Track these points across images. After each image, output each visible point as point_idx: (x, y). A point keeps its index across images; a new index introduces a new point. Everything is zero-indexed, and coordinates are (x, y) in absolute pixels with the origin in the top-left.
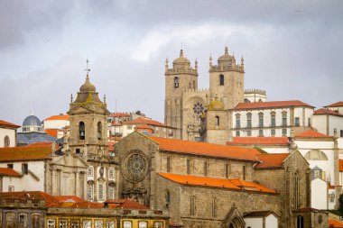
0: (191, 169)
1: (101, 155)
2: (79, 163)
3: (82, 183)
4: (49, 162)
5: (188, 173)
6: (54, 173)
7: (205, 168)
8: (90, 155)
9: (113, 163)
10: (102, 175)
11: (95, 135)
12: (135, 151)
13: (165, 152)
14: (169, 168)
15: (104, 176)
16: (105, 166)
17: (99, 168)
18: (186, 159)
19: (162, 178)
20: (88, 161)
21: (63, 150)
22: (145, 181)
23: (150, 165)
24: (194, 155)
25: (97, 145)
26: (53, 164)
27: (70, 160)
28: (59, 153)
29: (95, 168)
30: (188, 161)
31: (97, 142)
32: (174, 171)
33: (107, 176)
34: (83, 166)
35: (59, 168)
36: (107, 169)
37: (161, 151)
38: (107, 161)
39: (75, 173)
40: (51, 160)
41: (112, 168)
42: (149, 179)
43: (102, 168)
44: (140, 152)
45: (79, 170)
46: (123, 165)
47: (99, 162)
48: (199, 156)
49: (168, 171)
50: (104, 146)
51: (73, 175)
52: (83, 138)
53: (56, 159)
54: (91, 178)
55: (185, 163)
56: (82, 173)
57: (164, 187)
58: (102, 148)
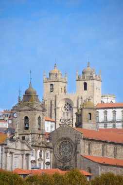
0: (105, 152)
1: (40, 141)
2: (26, 148)
3: (27, 162)
4: (4, 146)
5: (103, 155)
6: (8, 154)
7: (114, 152)
8: (33, 141)
9: (49, 147)
10: (41, 156)
11: (37, 126)
12: (65, 138)
13: (87, 139)
14: (89, 151)
15: (42, 157)
16: (43, 149)
17: (39, 151)
18: (101, 145)
19: (85, 159)
20: (32, 146)
21: (14, 138)
22: (72, 161)
23: (76, 149)
24: (107, 142)
25: (38, 134)
26: (8, 148)
27: (19, 145)
28: (12, 140)
29: (36, 151)
30: (103, 146)
31: (38, 132)
32: (93, 154)
33: (44, 157)
34: (28, 149)
35: (12, 151)
36: (44, 152)
37: (84, 139)
38: (44, 146)
39: (22, 155)
40: (6, 145)
41: (48, 151)
42: (76, 160)
43: (41, 151)
44: (69, 139)
45: (26, 152)
46: (56, 149)
47: (39, 147)
48: (110, 143)
49: (89, 154)
50: (42, 134)
51: (21, 156)
52: (27, 128)
53: (10, 144)
54: (33, 158)
55: (101, 148)
56: (27, 155)
57: (87, 166)
58: (41, 136)
